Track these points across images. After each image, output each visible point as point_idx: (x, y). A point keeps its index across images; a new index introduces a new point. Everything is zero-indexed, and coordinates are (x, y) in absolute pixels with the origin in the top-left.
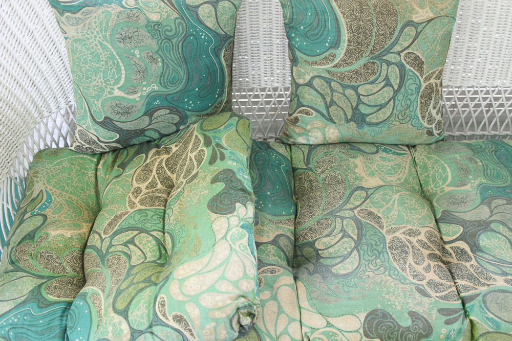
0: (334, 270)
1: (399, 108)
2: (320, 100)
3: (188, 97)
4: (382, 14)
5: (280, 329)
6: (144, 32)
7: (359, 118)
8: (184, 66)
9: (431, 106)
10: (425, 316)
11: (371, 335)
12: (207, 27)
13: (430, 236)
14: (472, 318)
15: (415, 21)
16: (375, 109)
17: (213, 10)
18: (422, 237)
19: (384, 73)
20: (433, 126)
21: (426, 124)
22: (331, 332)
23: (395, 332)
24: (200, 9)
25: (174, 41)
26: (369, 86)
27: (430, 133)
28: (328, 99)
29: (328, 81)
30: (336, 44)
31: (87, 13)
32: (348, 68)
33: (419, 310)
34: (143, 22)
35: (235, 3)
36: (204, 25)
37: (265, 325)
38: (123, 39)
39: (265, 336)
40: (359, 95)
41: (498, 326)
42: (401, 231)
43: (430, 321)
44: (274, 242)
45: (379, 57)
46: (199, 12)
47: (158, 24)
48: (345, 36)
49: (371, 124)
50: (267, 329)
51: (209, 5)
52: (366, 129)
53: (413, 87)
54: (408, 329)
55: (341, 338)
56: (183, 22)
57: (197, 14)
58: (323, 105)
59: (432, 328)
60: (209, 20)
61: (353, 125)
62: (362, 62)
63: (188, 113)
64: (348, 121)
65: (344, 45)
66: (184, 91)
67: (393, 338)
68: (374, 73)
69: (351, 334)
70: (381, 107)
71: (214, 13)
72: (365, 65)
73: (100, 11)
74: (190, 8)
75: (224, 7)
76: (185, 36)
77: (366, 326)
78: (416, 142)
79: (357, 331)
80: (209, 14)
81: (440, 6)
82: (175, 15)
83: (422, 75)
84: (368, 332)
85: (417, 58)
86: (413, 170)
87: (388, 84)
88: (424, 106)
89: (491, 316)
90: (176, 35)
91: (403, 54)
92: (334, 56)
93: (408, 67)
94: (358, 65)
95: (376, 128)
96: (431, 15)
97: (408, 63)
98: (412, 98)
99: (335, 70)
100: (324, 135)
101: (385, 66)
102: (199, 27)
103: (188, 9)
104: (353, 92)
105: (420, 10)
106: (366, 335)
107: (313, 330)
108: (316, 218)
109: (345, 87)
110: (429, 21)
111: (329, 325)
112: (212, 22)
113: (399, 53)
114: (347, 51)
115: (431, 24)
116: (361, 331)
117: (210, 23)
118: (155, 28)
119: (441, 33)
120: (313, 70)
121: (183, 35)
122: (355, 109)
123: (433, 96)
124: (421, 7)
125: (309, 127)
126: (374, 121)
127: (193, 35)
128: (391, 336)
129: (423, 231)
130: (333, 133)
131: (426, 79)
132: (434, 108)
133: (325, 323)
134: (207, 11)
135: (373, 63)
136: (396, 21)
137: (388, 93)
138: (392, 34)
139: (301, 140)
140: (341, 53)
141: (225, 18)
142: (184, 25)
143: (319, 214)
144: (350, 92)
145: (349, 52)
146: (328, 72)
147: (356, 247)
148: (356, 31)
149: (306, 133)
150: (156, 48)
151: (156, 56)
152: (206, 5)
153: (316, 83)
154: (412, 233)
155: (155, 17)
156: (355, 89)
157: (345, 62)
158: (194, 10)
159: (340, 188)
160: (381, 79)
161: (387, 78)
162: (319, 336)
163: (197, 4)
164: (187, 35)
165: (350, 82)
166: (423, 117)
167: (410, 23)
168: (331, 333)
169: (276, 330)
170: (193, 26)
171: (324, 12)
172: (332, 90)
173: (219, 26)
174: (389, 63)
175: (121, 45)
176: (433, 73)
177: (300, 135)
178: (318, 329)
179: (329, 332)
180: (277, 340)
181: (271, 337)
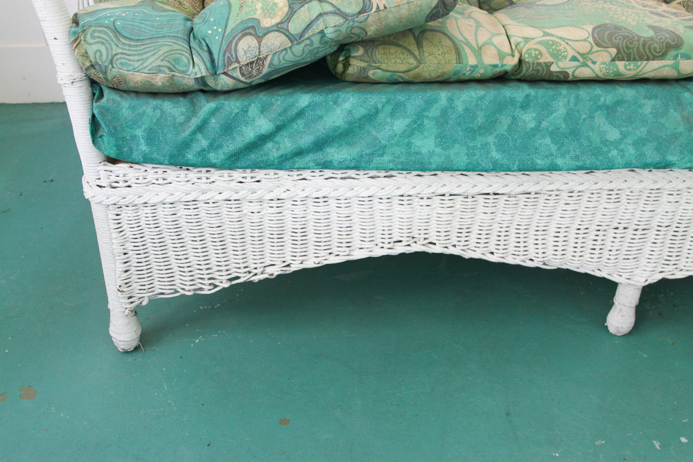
5: (482, 39)
10: (670, 29)
11: (605, 45)
22: (552, 41)
23: (635, 42)
37: (461, 34)
39: (464, 45)
43: (678, 33)
50: (464, 38)
54: (652, 39)
55: (565, 48)
59: (681, 39)
67: (633, 48)
69: (577, 43)
77: (596, 35)
79: (585, 40)
84: (600, 41)
106: (598, 45)
107: (527, 39)
111: (547, 34)
116: (591, 40)
128: (630, 46)
133: (542, 34)
162: (535, 47)
168: (550, 42)
169: (476, 40)
178: (533, 39)
179: (548, 41)
180: (478, 51)
181: (471, 47)
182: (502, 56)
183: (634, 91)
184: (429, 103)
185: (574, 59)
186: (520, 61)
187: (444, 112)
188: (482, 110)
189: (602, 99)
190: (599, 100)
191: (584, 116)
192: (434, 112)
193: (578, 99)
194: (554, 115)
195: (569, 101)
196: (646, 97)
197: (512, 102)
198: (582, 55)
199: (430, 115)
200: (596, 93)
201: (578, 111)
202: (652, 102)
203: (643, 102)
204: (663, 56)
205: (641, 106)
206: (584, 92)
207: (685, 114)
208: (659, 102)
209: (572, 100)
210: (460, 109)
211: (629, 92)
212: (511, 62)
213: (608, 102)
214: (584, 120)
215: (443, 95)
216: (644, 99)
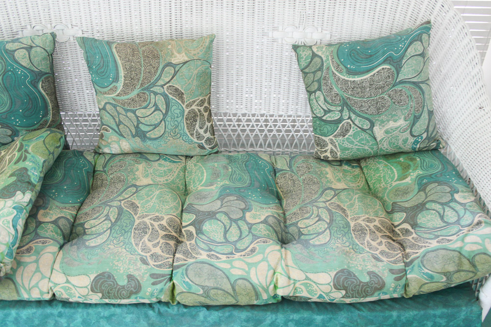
0: (87, 244)
1: (170, 127)
2: (112, 120)
3: (14, 116)
4: (148, 57)
5: (33, 283)
7: (140, 134)
8: (6, 93)
9: (197, 127)
10: (139, 279)
11: (96, 290)
12: (22, 65)
13: (171, 222)
14: (175, 281)
15: (174, 62)
16: (152, 128)
17: (27, 53)
18: (164, 223)
19: (153, 101)
20: (203, 141)
21: (195, 140)
22: (68, 287)
23: (114, 289)
24: (16, 53)
26: (143, 111)
27: (202, 147)
28: (117, 120)
29: (115, 106)
30: (116, 79)
32: (126, 97)
33: (136, 274)
35: (46, 49)
36: (19, 64)
37: (22, 280)
39: (21, 288)
40: (137, 117)
41: (190, 287)
42: (149, 217)
43: (141, 282)
44: (55, 222)
45: (147, 89)
46: (15, 55)
48: (122, 73)
49: (151, 139)
50: (23, 283)
51: (24, 50)
52: (149, 143)
53: (178, 111)
54: (123, 287)
55: (74, 292)
56: (2, 62)
57: (14, 56)
58: (115, 124)
59: (141, 287)
60: (23, 60)
61: (138, 139)
62: (136, 92)
63: (18, 128)
64: (134, 136)
65: (122, 80)
66: (10, 112)
67: (111, 293)
68: (145, 101)
69: (82, 289)
70: (156, 126)
71: (28, 56)
72: (138, 95)
74: (8, 52)
75: (36, 52)
76: (4, 72)
77: (94, 284)
78: (192, 153)
79: (86, 287)
80: (23, 56)
81: (193, 52)
83: (183, 102)
84: (94, 288)
85: (177, 90)
86: (182, 173)
87: (157, 109)
88: (191, 126)
89: (187, 280)
91: (165, 87)
92: (116, 88)
93: (170, 96)
94: (133, 94)
95: (156, 142)
96: (186, 59)
97: (171, 94)
98: (179, 119)
99: (118, 98)
100: (120, 146)
101: (153, 96)
102: (16, 66)
103: (7, 52)
104: (133, 115)
105: (178, 55)
106: (92, 290)
107: (56, 285)
108: (92, 206)
109: (127, 111)
110: (185, 63)
111: (68, 281)
112: (26, 62)
113: (162, 86)
114: (125, 84)
115: (186, 65)
116: (89, 287)
117: (25, 63)
119: (196, 72)
120: (105, 98)
121: (3, 70)
122: (137, 127)
123: (198, 119)
124: (179, 53)
125: (110, 141)
126: (153, 136)
127: (11, 71)
128: (110, 292)
129: (166, 217)
130: (126, 145)
131: (187, 106)
132: (201, 128)
133: (65, 280)
134: (22, 54)
135: (144, 93)
136: (159, 63)
137: (158, 116)
138: (156, 72)
139: (106, 150)
140: (120, 85)
141: (38, 59)
142: (4, 64)
143: (96, 202)
144: (130, 114)
145: (125, 85)
146: (114, 99)
147: (111, 228)
148: (129, 70)
149: (108, 145)
152: (22, 50)
153: (108, 107)
154: (157, 219)
156: (134, 112)
157: (124, 92)
158: (12, 53)
159: (119, 186)
160: (151, 105)
161: (155, 105)
162: (59, 290)
163: (14, 49)
164: (6, 71)
165: (130, 106)
166: (192, 135)
167: (169, 64)
169: (29, 284)
170: (11, 65)
171: (107, 56)
172: (119, 113)
173: (33, 65)
174: (156, 94)
176: (194, 102)
177: (106, 146)
178: (59, 284)
179: (66, 287)
180: (29, 291)
181: (25, 289)
182: (42, 293)
183: (120, 309)
184: (7, 316)
185: (79, 297)
186: (54, 295)
187: (16, 319)
188: (36, 318)
189: (102, 314)
190: (100, 314)
191: (93, 322)
192: (11, 318)
193: (88, 314)
194: (76, 321)
195: (83, 315)
196: (127, 313)
197: (52, 314)
198: (84, 296)
199: (9, 320)
200: (98, 311)
201: (90, 319)
202: (131, 316)
203: (126, 316)
204: (129, 297)
205: (124, 318)
206: (91, 311)
207: (150, 322)
208: (134, 316)
209: (85, 315)
210: (24, 317)
211: (118, 310)
212: (48, 297)
213: (106, 315)
214: (94, 323)
215: (13, 312)
216: (126, 314)
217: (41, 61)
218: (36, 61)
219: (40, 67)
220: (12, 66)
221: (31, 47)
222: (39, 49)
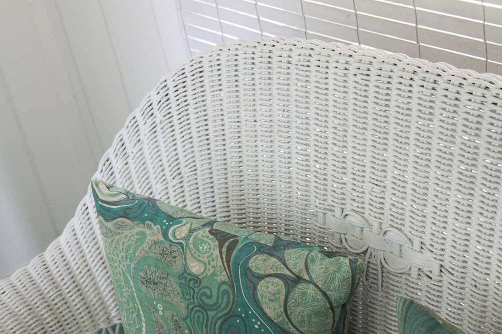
6: (173, 283)
12: (265, 314)
17: (284, 291)
24: (263, 282)
25: (211, 314)
31: (121, 227)
34: (178, 267)
35: (329, 293)
36: (261, 309)
38: (148, 281)
46: (259, 287)
47: (196, 279)
51: (280, 282)
56: (231, 292)
57: (255, 289)
60: (271, 304)
71: (283, 297)
73: (137, 229)
74: (249, 275)
75: (305, 294)
76: (228, 314)
80: (274, 295)
82: (223, 277)
90: (216, 306)
102: (253, 310)
103: (246, 275)
112: (275, 309)
117: (273, 310)
118: (190, 282)
121: (226, 311)
127: (241, 317)
134: (272, 289)
141: (303, 311)
142: (232, 296)
150: (185, 313)
151: (183, 324)
152: (276, 280)
155: (195, 268)
158: (254, 280)
163: (262, 272)
164: (231, 314)
170: (244, 305)
173: (290, 320)
175: (143, 288)
217: (309, 316)
218: (296, 313)
219: (305, 329)
220: (246, 308)
221: (298, 279)
222: (311, 290)
